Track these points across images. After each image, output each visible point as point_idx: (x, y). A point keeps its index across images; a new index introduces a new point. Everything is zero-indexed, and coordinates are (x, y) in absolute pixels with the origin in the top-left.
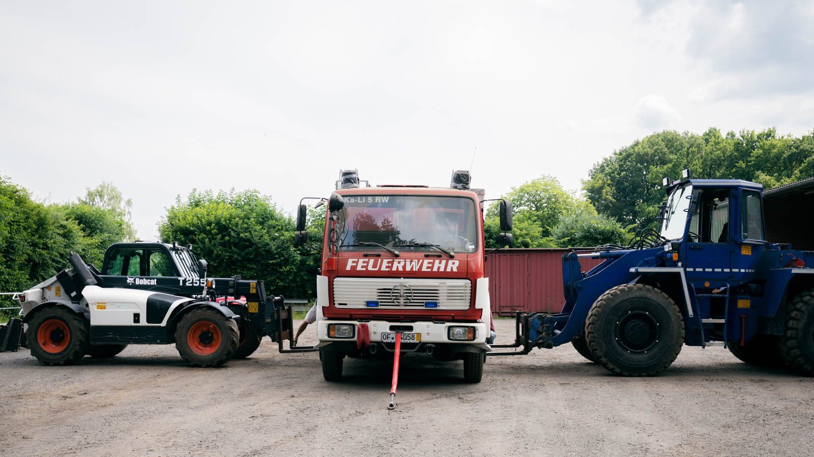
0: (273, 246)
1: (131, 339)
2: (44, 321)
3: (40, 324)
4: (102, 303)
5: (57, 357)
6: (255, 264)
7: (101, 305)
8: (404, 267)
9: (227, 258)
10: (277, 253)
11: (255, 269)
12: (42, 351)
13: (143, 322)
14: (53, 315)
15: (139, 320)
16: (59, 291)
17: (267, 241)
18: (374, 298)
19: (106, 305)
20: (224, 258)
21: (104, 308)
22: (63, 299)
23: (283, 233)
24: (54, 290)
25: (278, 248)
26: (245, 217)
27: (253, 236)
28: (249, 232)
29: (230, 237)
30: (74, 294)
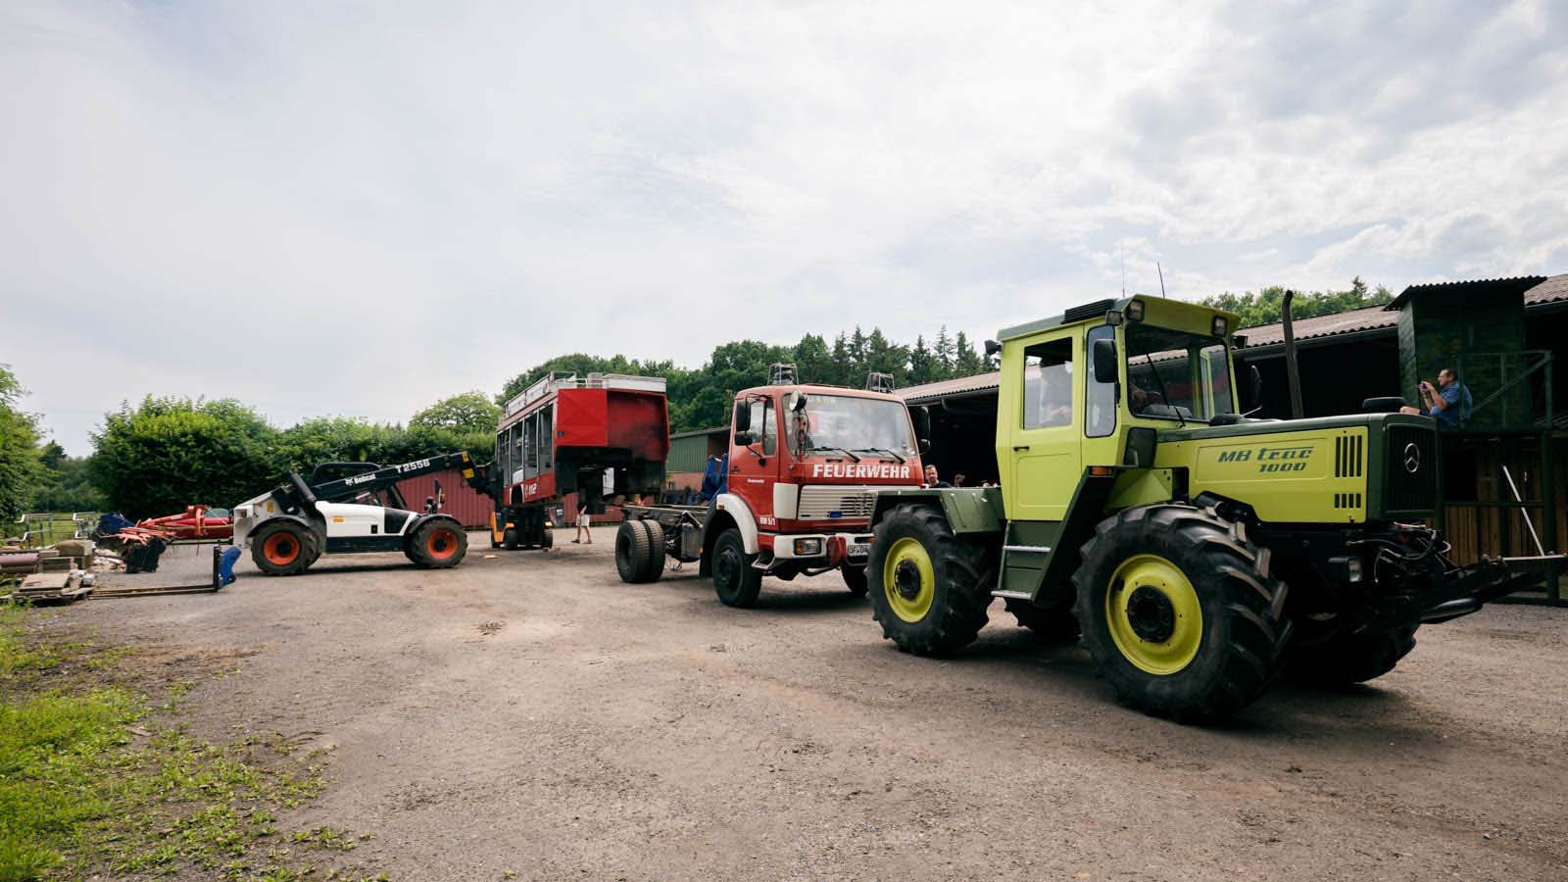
0: (269, 460)
1: (369, 547)
2: (270, 535)
3: (266, 540)
4: (341, 517)
5: (286, 567)
7: (338, 518)
8: (866, 473)
9: (209, 472)
10: (274, 469)
12: (272, 564)
13: (381, 532)
14: (280, 529)
15: (377, 531)
16: (271, 506)
17: (261, 456)
18: (837, 508)
19: (345, 519)
21: (341, 521)
22: (276, 513)
23: (279, 447)
24: (265, 505)
25: (274, 463)
26: (230, 429)
27: (244, 450)
28: (238, 445)
29: (214, 451)
30: (291, 510)
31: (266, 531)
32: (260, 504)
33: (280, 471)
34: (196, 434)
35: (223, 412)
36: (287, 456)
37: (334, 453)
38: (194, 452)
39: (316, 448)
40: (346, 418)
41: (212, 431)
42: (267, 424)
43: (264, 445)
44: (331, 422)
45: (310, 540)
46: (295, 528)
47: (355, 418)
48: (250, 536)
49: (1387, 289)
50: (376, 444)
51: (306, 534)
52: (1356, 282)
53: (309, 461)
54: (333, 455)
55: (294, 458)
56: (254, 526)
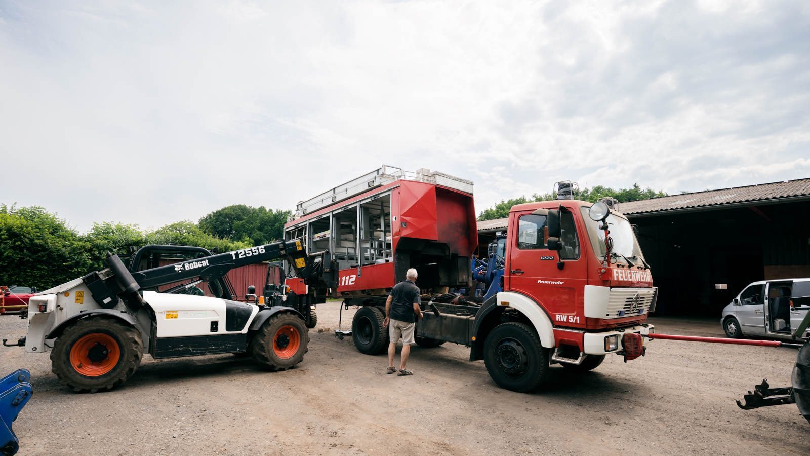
0: (66, 251)
1: (207, 349)
2: (80, 337)
3: (74, 342)
4: (173, 311)
5: (101, 380)
6: (46, 266)
7: (171, 313)
8: (636, 278)
9: (18, 259)
10: (69, 258)
11: (46, 269)
12: (79, 377)
13: (222, 330)
14: (94, 328)
15: (217, 328)
16: (82, 296)
17: (60, 248)
18: (622, 307)
19: (179, 313)
20: (14, 260)
21: (176, 317)
22: (87, 306)
23: (74, 242)
24: (73, 295)
25: (69, 254)
26: (36, 227)
27: (46, 243)
28: (42, 239)
29: (22, 242)
30: (107, 301)
31: (76, 330)
32: (66, 293)
33: (74, 259)
34: (9, 230)
35: (33, 215)
36: (80, 249)
37: (115, 248)
38: (6, 243)
39: (102, 244)
40: (124, 224)
41: (21, 228)
42: (66, 226)
43: (63, 241)
44: (113, 227)
45: (136, 342)
46: (116, 328)
47: (130, 225)
48: (50, 337)
49: (652, 189)
50: (146, 243)
51: (129, 335)
52: (635, 186)
53: (96, 253)
54: (114, 250)
55: (85, 251)
56: (57, 323)
